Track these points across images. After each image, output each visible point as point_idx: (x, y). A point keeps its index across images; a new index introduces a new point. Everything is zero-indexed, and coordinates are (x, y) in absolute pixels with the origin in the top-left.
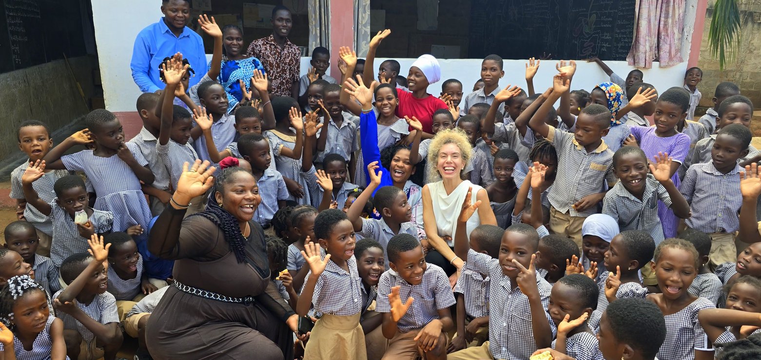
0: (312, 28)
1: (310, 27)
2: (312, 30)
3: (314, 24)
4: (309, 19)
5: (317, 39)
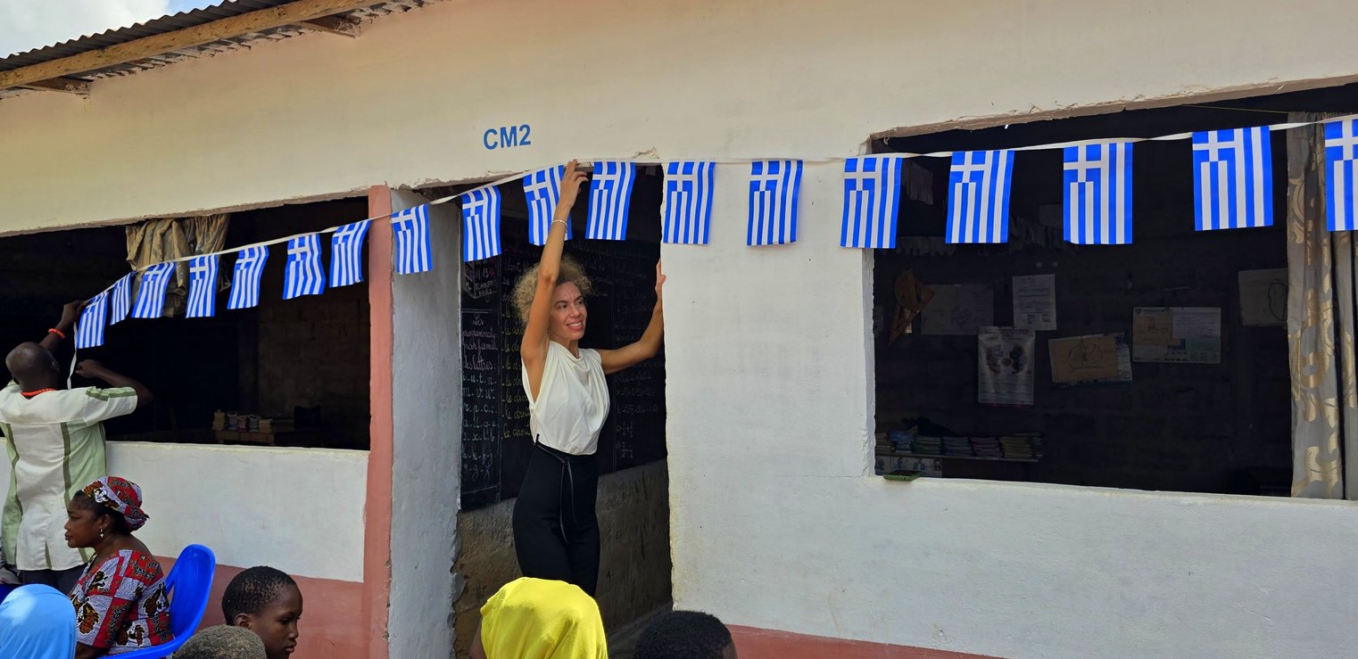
0: (1304, 398)
1: (1297, 396)
2: (1306, 405)
3: (1312, 384)
4: (1293, 371)
5: (1327, 441)
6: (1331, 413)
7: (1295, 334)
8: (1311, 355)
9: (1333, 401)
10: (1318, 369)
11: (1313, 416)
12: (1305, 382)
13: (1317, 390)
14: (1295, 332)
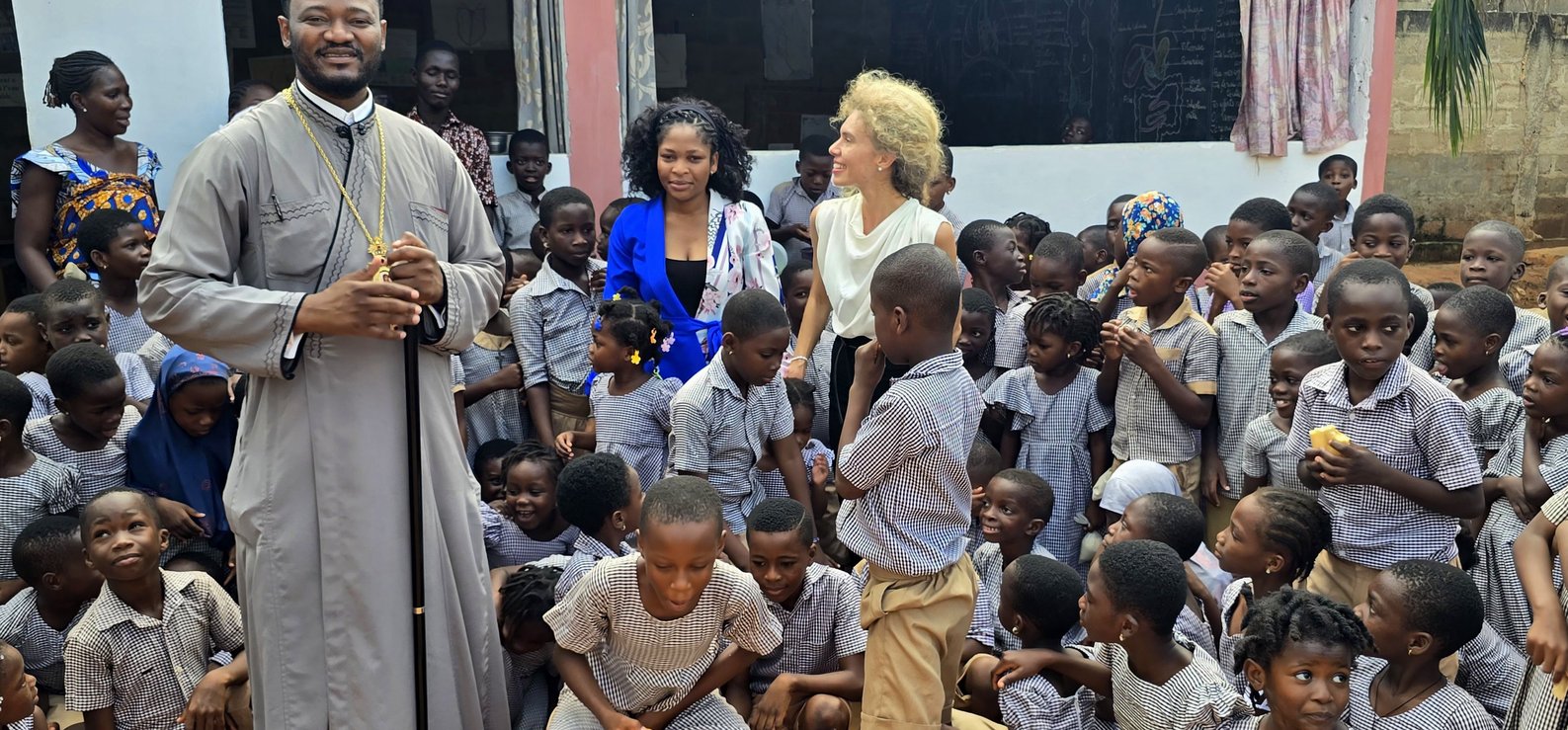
0: (524, 89)
1: (520, 88)
2: (526, 93)
3: (528, 80)
4: (517, 70)
5: (537, 114)
6: (539, 97)
7: (519, 47)
8: (527, 61)
9: (539, 90)
10: (531, 69)
11: (529, 100)
12: (524, 78)
13: (531, 84)
14: (518, 45)
